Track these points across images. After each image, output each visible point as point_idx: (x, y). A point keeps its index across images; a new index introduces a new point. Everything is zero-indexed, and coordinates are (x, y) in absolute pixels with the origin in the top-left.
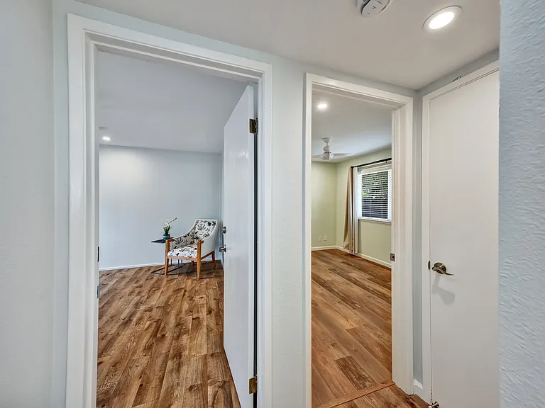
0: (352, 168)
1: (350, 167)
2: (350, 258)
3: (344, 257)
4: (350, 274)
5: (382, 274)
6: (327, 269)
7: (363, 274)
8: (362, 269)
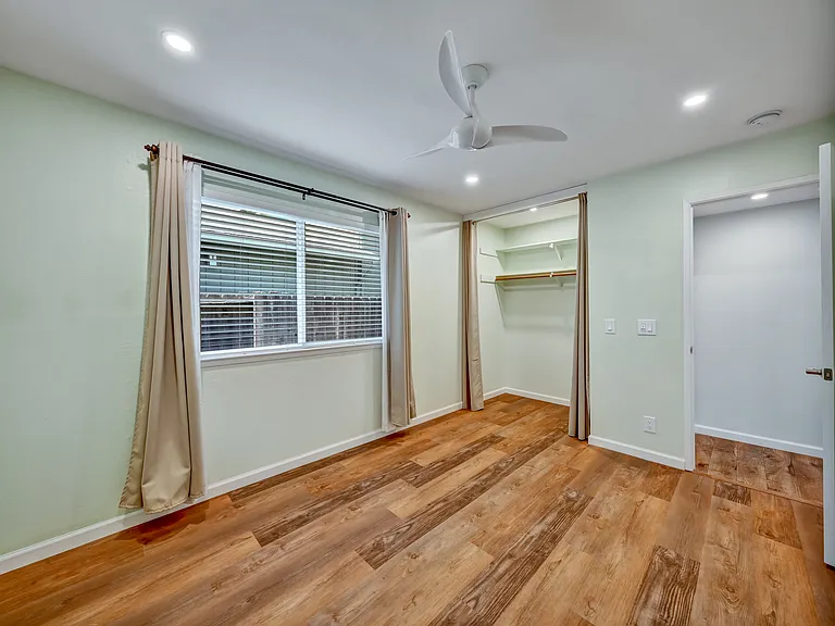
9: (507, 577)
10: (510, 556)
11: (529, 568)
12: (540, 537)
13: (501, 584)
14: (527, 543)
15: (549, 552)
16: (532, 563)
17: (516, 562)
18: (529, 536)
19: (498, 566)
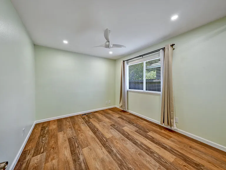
0: (124, 61)
1: (123, 61)
2: (123, 113)
3: (120, 112)
4: (123, 128)
5: (142, 125)
6: (109, 124)
7: (131, 127)
8: (130, 122)
9: (74, 144)
10: (78, 147)
11: (72, 149)
12: (78, 157)
13: (73, 143)
14: (79, 152)
15: (72, 157)
16: (73, 150)
17: (76, 147)
18: (81, 154)
19: (77, 144)
